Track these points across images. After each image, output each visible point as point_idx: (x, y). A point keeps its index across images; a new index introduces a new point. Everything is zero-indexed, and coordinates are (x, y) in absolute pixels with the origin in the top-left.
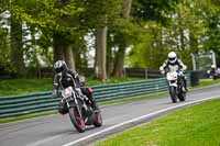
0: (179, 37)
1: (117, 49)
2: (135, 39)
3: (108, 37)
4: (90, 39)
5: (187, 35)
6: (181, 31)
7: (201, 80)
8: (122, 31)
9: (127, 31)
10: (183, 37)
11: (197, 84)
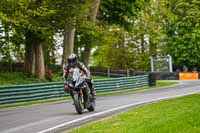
0: (139, 41)
1: (83, 49)
2: (100, 40)
3: (76, 38)
4: (59, 39)
5: (147, 39)
6: (142, 35)
7: (158, 81)
8: (89, 32)
9: (93, 33)
10: (143, 41)
11: (154, 85)
